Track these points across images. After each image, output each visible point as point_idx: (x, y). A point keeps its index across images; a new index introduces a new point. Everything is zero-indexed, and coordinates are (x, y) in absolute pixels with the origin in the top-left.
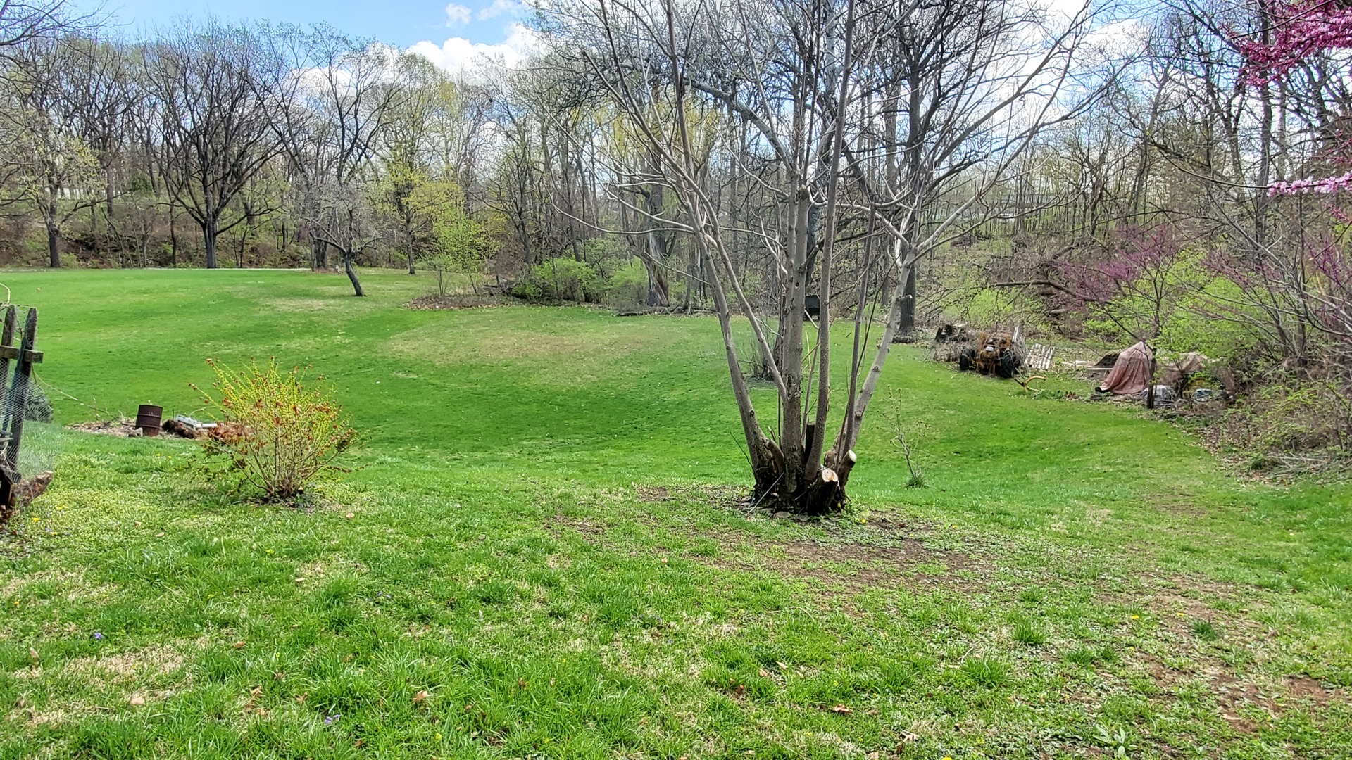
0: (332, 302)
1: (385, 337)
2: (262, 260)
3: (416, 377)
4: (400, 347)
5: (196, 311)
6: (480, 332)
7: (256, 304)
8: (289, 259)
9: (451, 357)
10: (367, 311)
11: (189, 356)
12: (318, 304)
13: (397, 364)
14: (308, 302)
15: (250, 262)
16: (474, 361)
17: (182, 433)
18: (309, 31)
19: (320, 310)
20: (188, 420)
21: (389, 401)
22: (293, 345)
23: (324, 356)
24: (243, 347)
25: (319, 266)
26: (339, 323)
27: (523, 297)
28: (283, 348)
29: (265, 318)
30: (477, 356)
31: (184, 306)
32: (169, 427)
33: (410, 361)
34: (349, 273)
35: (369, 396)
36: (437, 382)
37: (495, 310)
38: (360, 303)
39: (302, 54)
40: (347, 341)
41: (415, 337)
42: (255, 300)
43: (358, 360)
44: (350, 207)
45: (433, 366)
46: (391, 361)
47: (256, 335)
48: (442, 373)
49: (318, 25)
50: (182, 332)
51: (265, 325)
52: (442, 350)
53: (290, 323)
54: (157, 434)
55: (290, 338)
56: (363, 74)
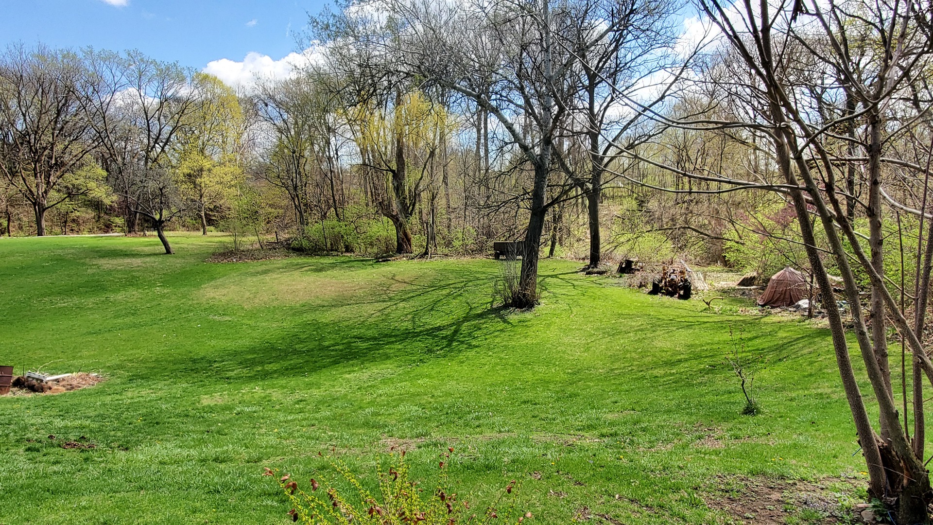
0: (148, 259)
1: (198, 286)
2: (82, 228)
3: (230, 319)
4: (212, 295)
5: (33, 272)
6: (275, 279)
7: (84, 264)
8: (103, 227)
9: (257, 301)
10: (178, 265)
11: (29, 311)
12: (137, 262)
13: (211, 309)
14: (127, 260)
15: (72, 230)
16: (275, 304)
17: (32, 389)
18: (124, 56)
19: (138, 266)
20: (37, 375)
21: (213, 343)
22: (120, 296)
23: (148, 305)
24: (76, 300)
25: (130, 232)
26: (156, 276)
27: (300, 251)
28: (112, 300)
29: (94, 275)
30: (277, 299)
31: (22, 268)
32: (19, 383)
33: (223, 306)
34: (160, 236)
35: (194, 337)
36: (249, 322)
37: (280, 261)
38: (170, 259)
39: (118, 74)
40: (165, 291)
41: (223, 285)
42: (82, 261)
43: (178, 307)
44: (161, 186)
45: (243, 309)
46: (207, 306)
47: (88, 289)
48: (253, 314)
49: (132, 52)
50: (21, 290)
51: (93, 281)
52: (247, 294)
53: (115, 278)
54: (8, 391)
55: (116, 291)
56: (166, 88)
